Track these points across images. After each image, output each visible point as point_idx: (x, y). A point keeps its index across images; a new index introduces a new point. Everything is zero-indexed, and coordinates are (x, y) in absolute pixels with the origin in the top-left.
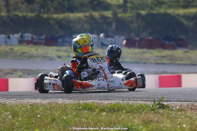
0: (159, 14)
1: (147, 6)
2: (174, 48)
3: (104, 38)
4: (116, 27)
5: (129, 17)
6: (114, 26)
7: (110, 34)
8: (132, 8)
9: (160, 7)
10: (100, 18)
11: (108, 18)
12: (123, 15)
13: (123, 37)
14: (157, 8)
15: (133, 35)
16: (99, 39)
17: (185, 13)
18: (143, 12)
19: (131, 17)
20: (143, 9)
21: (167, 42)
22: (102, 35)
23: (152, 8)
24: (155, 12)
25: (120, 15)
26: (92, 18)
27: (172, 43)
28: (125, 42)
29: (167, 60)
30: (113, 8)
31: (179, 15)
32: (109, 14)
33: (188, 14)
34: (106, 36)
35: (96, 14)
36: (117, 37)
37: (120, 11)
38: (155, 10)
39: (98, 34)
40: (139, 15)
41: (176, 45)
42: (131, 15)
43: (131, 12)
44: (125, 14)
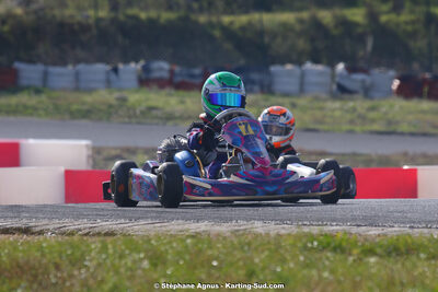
3: (345, 73)
4: (375, 48)
5: (406, 23)
6: (370, 44)
7: (361, 64)
10: (336, 27)
11: (356, 25)
12: (393, 17)
13: (392, 73)
15: (416, 66)
16: (333, 76)
19: (412, 23)
22: (341, 67)
25: (384, 19)
26: (317, 25)
28: (396, 83)
32: (357, 15)
34: (351, 69)
35: (326, 16)
36: (376, 72)
37: (385, 7)
39: (332, 65)
42: (412, 17)
43: (412, 12)
44: (399, 14)
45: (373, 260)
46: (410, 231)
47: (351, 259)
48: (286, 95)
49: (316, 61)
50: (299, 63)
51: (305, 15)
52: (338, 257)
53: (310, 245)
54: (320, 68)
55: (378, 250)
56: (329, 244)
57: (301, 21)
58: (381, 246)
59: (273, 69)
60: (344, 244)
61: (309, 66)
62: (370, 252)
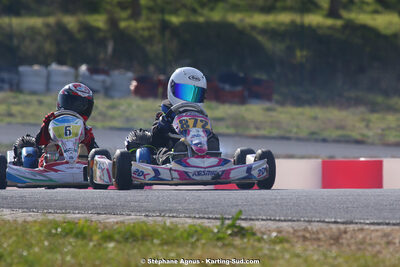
0: (209, 25)
1: (184, 6)
2: (243, 101)
3: (87, 73)
4: (114, 50)
5: (143, 29)
6: (110, 48)
7: (102, 66)
8: (151, 10)
9: (212, 9)
10: (79, 31)
11: (98, 29)
12: (132, 23)
13: (130, 74)
14: (206, 12)
15: (152, 69)
16: (77, 76)
17: (267, 23)
18: (175, 20)
19: (149, 29)
20: (175, 12)
21: (227, 87)
22: (84, 68)
23: (194, 11)
24: (201, 19)
25: (123, 25)
26: (62, 28)
27: (239, 88)
28: (134, 83)
29: (227, 127)
30: (109, 7)
31: (253, 27)
32: (99, 21)
33: (273, 26)
34: (93, 71)
35: (71, 21)
36: (116, 73)
37: (124, 14)
38: (201, 15)
39: (76, 66)
40: (165, 26)
41: (246, 93)
42: (149, 24)
43: (148, 19)
44: (136, 21)
45: (111, 245)
46: (145, 219)
47: (91, 244)
48: (34, 93)
49: (61, 62)
50: (46, 64)
51: (51, 20)
52: (80, 242)
53: (54, 231)
54: (65, 68)
55: (117, 237)
56: (71, 231)
57: (48, 26)
58: (119, 233)
59: (22, 69)
60: (85, 230)
61: (54, 67)
62: (109, 238)
